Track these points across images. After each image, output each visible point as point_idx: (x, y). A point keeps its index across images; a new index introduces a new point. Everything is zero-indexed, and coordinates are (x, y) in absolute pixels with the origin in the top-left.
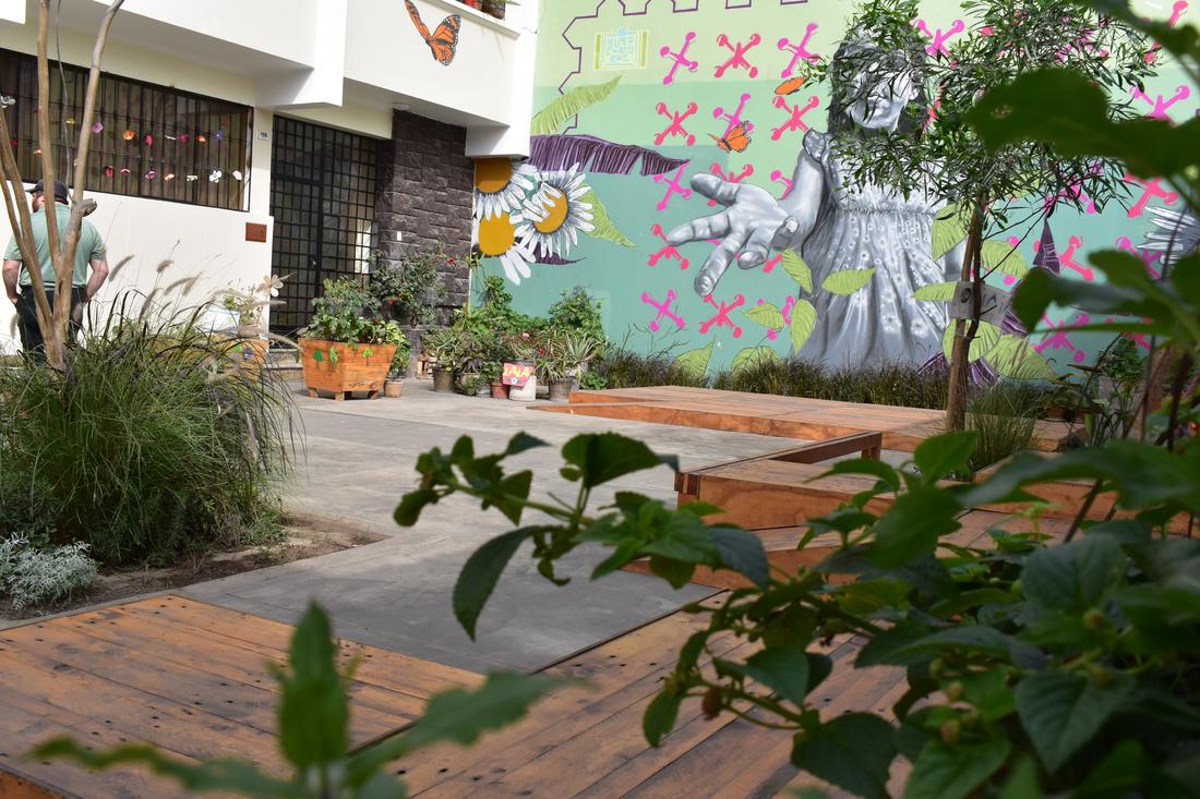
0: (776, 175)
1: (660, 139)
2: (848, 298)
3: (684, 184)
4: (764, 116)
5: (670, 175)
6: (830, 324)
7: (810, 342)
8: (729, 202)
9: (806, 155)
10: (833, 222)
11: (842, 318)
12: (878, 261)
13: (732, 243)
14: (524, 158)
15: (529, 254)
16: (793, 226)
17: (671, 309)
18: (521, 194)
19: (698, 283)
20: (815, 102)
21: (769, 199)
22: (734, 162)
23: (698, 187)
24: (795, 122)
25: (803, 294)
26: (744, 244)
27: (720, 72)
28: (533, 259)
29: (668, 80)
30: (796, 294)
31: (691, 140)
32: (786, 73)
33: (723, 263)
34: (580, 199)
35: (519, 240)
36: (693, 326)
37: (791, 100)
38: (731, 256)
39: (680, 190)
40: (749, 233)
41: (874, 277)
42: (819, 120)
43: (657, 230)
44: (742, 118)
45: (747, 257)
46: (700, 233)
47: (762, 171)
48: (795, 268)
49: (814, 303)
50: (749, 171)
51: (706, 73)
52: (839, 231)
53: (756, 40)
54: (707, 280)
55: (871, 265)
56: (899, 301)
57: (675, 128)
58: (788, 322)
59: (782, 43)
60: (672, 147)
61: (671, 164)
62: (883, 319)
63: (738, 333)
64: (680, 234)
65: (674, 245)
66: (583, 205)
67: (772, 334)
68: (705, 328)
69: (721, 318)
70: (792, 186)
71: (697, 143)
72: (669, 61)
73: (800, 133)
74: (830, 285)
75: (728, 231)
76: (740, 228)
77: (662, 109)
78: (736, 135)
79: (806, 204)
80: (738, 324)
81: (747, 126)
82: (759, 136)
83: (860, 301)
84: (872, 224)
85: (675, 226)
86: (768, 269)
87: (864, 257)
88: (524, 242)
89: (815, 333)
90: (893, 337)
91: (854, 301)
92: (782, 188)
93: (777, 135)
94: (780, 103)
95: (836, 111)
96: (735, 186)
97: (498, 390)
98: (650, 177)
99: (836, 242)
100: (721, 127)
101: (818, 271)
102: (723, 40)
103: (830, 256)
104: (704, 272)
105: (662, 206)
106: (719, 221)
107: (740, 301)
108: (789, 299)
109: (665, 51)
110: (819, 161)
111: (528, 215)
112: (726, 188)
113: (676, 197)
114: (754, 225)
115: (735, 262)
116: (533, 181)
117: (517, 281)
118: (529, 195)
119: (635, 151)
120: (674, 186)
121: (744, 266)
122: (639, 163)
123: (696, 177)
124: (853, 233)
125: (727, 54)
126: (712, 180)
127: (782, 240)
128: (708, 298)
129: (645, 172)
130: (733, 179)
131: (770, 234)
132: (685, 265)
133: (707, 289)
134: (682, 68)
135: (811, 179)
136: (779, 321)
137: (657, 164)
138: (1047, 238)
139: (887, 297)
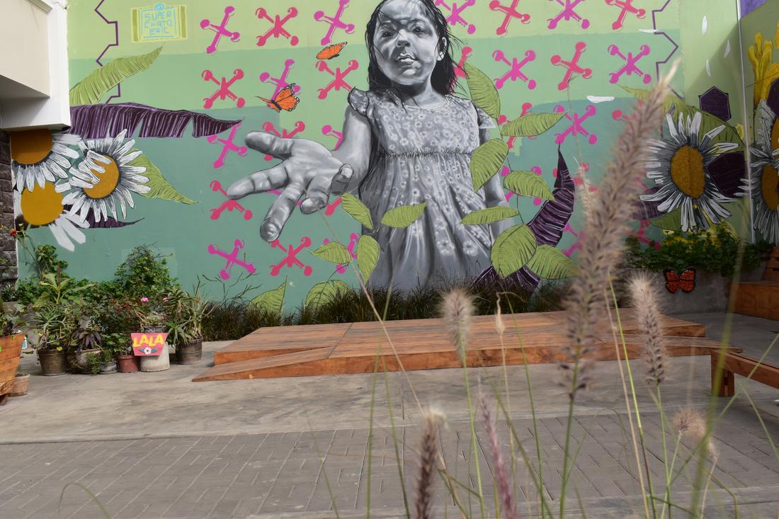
0: (326, 129)
1: (209, 103)
2: (406, 230)
3: (239, 141)
4: (308, 79)
5: (225, 135)
6: (392, 257)
7: (377, 271)
8: (285, 155)
9: (352, 110)
10: (384, 166)
11: (403, 247)
12: (428, 196)
13: (293, 191)
14: (64, 129)
15: (82, 220)
16: (348, 172)
17: (240, 257)
18: (66, 164)
19: (264, 232)
20: (355, 65)
21: (322, 150)
22: (286, 120)
23: (252, 144)
24: (338, 83)
25: (365, 230)
26: (303, 193)
27: (262, 41)
28: (87, 225)
29: (211, 49)
30: (359, 230)
31: (241, 103)
32: (325, 41)
33: (286, 210)
34: (133, 163)
35: (68, 207)
36: (263, 269)
37: (332, 64)
38: (293, 204)
39: (236, 148)
40: (308, 182)
41: (426, 210)
42: (360, 79)
43: (217, 186)
44: (289, 81)
45: (308, 203)
46: (260, 186)
47: (314, 126)
48: (354, 209)
49: (376, 237)
50: (301, 127)
51: (248, 42)
52: (390, 173)
53: (293, 12)
54: (272, 227)
55: (422, 200)
56: (450, 227)
57: (224, 92)
58: (354, 256)
59: (318, 15)
60: (222, 109)
61: (224, 126)
62: (439, 244)
63: (308, 271)
64: (240, 188)
65: (235, 198)
66: (135, 169)
67: (340, 269)
68: (275, 271)
69: (291, 260)
70: (343, 138)
71: (246, 105)
72: (210, 34)
73: (344, 92)
74: (387, 220)
75: (287, 182)
76: (299, 178)
77: (208, 76)
78: (285, 95)
79: (358, 153)
80: (306, 263)
81: (293, 89)
82: (307, 96)
83: (417, 231)
84: (419, 165)
86: (330, 211)
87: (416, 194)
88: (74, 210)
89: (380, 263)
90: (449, 258)
91: (411, 232)
92: (334, 141)
93: (323, 94)
94: (323, 67)
95: (375, 72)
96: (289, 142)
97: (128, 363)
98: (204, 139)
99: (389, 183)
100: (269, 90)
101: (375, 210)
102: (262, 13)
103: (385, 196)
104: (268, 220)
105: (218, 164)
106: (277, 173)
107: (307, 242)
108: (353, 236)
109: (205, 24)
110: (365, 115)
111: (76, 182)
112: (279, 144)
113: (231, 154)
114: (312, 174)
115: (297, 209)
116: (77, 149)
117: (71, 248)
118: (75, 163)
119: (185, 116)
120: (229, 145)
121: (307, 211)
122: (190, 125)
123: (250, 135)
124: (403, 174)
125: (267, 26)
126: (266, 138)
127: (340, 186)
128: (275, 243)
129: (198, 134)
130: (286, 135)
131: (328, 181)
132: (248, 215)
133: (274, 235)
134: (223, 38)
135: (360, 131)
136: (345, 257)
137: (208, 126)
138: (562, 166)
139: (440, 226)
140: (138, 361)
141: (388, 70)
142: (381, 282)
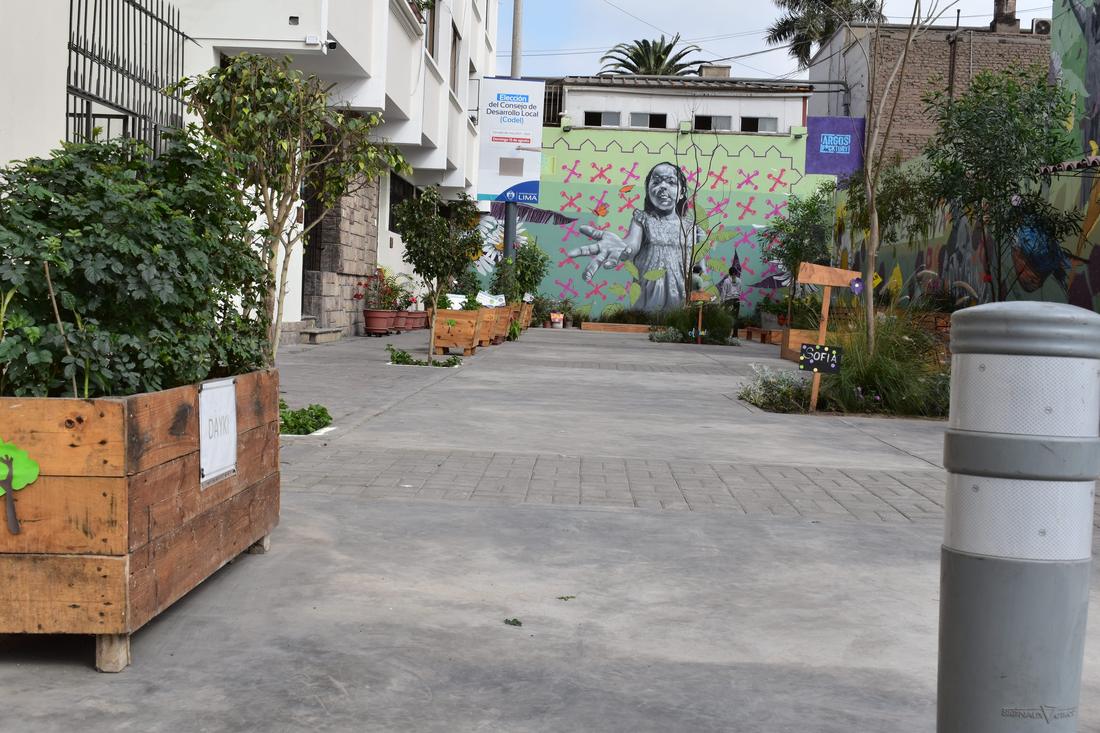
0: (621, 228)
1: (563, 208)
2: (655, 282)
3: (576, 229)
4: (614, 201)
5: (569, 225)
6: (647, 293)
7: (639, 301)
8: (599, 239)
9: (634, 219)
10: (647, 249)
11: (652, 291)
12: (668, 266)
13: (601, 257)
14: (487, 213)
15: (492, 260)
16: (629, 251)
17: (571, 287)
18: (486, 231)
19: (584, 276)
20: (638, 197)
21: (618, 238)
22: (601, 221)
23: (583, 232)
24: (629, 205)
25: (635, 280)
26: (607, 258)
27: (593, 180)
28: (494, 263)
29: (566, 181)
30: (631, 280)
31: (579, 210)
32: (625, 183)
33: (597, 266)
34: (522, 234)
35: (485, 253)
36: (582, 295)
37: (627, 195)
38: (600, 263)
39: (573, 232)
40: (609, 253)
41: (666, 273)
42: (640, 205)
43: (563, 251)
44: (604, 202)
45: (608, 263)
46: (585, 252)
47: (614, 226)
48: (631, 269)
49: (640, 284)
50: (608, 225)
51: (585, 180)
52: (650, 253)
53: (610, 167)
54: (588, 273)
55: (665, 268)
56: (677, 283)
57: (571, 203)
58: (628, 292)
59: (622, 170)
60: (569, 212)
61: (569, 220)
62: (671, 290)
63: (604, 298)
64: (574, 253)
65: (572, 257)
66: (522, 237)
67: (621, 298)
68: (588, 296)
69: (596, 291)
70: (629, 233)
71: (582, 211)
72: (566, 173)
73: (631, 210)
74: (646, 276)
75: (598, 252)
76: (605, 251)
77: (564, 194)
78: (601, 209)
79: (635, 241)
80: (604, 293)
81: (606, 206)
82: (613, 210)
83: (660, 283)
84: (665, 251)
85: (572, 249)
86: (618, 269)
87: (662, 265)
88: (488, 255)
89: (641, 297)
90: (675, 298)
91: (657, 283)
92: (623, 234)
93: (621, 210)
94: (622, 196)
95: (648, 202)
96: (601, 232)
97: (548, 324)
98: (558, 226)
99: (649, 258)
100: (594, 205)
101: (641, 270)
102: (594, 165)
103: (647, 264)
104: (587, 270)
105: (565, 239)
106: (594, 247)
107: (606, 283)
108: (629, 282)
109: (564, 167)
110: (641, 223)
111: (490, 241)
112: (597, 233)
113: (572, 235)
114: (611, 249)
115: (602, 267)
116: (492, 224)
117: (485, 274)
118: (491, 231)
119: (549, 213)
120: (571, 230)
121: (607, 268)
122: (552, 219)
123: (582, 227)
124: (656, 254)
125: (596, 172)
126: (590, 229)
127: (625, 256)
128: (590, 282)
129: (556, 223)
130: (600, 228)
131: (619, 254)
132: (577, 267)
133: (589, 278)
134: (573, 176)
135: (637, 230)
136: (624, 292)
137: (561, 219)
138: (736, 258)
139: (672, 281)
140: (552, 323)
141: (654, 201)
142: (640, 307)
